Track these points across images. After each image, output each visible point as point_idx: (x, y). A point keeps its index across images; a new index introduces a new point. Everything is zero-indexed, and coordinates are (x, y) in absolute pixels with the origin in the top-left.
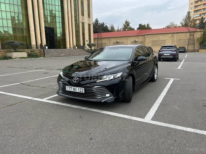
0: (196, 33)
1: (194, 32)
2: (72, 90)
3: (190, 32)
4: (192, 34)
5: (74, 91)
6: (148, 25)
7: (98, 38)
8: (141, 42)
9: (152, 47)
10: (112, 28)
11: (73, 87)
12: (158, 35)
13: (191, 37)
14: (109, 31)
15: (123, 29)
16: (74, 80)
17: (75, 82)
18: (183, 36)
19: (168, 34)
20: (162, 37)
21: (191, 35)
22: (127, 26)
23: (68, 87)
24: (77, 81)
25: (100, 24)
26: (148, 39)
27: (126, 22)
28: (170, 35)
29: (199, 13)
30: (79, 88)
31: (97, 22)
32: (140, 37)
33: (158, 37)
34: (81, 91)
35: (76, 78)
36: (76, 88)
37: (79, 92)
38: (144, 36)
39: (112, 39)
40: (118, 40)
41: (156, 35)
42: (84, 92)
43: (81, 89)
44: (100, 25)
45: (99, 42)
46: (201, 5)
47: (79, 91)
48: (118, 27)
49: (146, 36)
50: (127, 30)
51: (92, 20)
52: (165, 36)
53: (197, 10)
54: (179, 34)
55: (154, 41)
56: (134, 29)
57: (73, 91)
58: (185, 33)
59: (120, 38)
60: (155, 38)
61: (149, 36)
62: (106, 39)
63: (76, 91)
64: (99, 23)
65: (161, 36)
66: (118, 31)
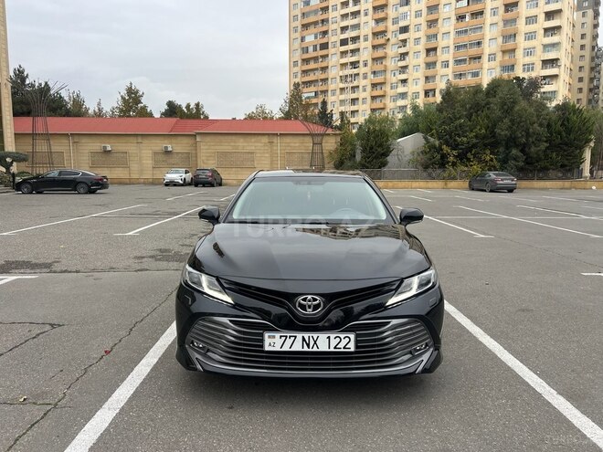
0: (326, 138)
1: (322, 135)
2: (298, 347)
3: (311, 135)
4: (317, 139)
5: (306, 349)
6: (197, 105)
7: (33, 135)
8: (185, 155)
9: (219, 171)
10: (78, 103)
11: (300, 336)
12: (234, 138)
13: (316, 147)
14: (68, 114)
15: (120, 112)
16: (303, 307)
17: (309, 311)
18: (297, 145)
19: (260, 137)
20: (245, 144)
21: (316, 142)
22: (132, 101)
23: (277, 335)
24: (316, 307)
25: (33, 86)
26: (206, 147)
27: (130, 91)
28: (265, 139)
29: (313, 88)
30: (332, 336)
31: (23, 79)
32: (180, 138)
33: (232, 144)
34: (342, 345)
35: (309, 297)
36: (315, 336)
37: (332, 349)
38: (193, 138)
39: (84, 140)
40: (109, 143)
41: (226, 137)
42: (352, 349)
43: (342, 336)
44: (35, 91)
45: (38, 149)
46: (316, 69)
47: (333, 345)
48: (99, 104)
49: (198, 139)
50: (135, 116)
51: (5, 69)
52: (253, 140)
53: (309, 82)
54: (288, 140)
55: (225, 154)
56: (150, 115)
57: (301, 349)
58: (301, 138)
59: (112, 140)
60: (226, 145)
61: (208, 139)
62: (65, 141)
63: (315, 349)
64: (27, 82)
65: (242, 140)
66: (99, 114)
